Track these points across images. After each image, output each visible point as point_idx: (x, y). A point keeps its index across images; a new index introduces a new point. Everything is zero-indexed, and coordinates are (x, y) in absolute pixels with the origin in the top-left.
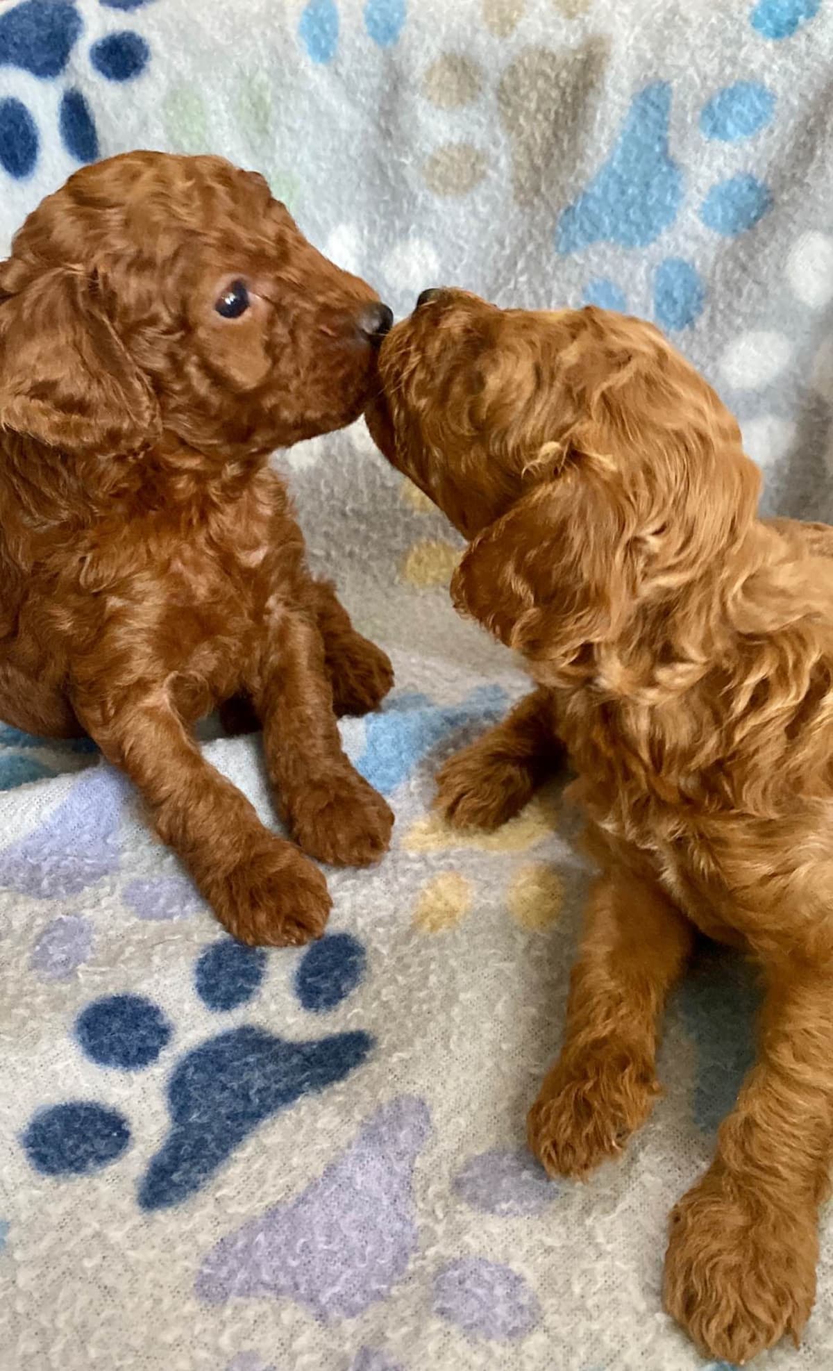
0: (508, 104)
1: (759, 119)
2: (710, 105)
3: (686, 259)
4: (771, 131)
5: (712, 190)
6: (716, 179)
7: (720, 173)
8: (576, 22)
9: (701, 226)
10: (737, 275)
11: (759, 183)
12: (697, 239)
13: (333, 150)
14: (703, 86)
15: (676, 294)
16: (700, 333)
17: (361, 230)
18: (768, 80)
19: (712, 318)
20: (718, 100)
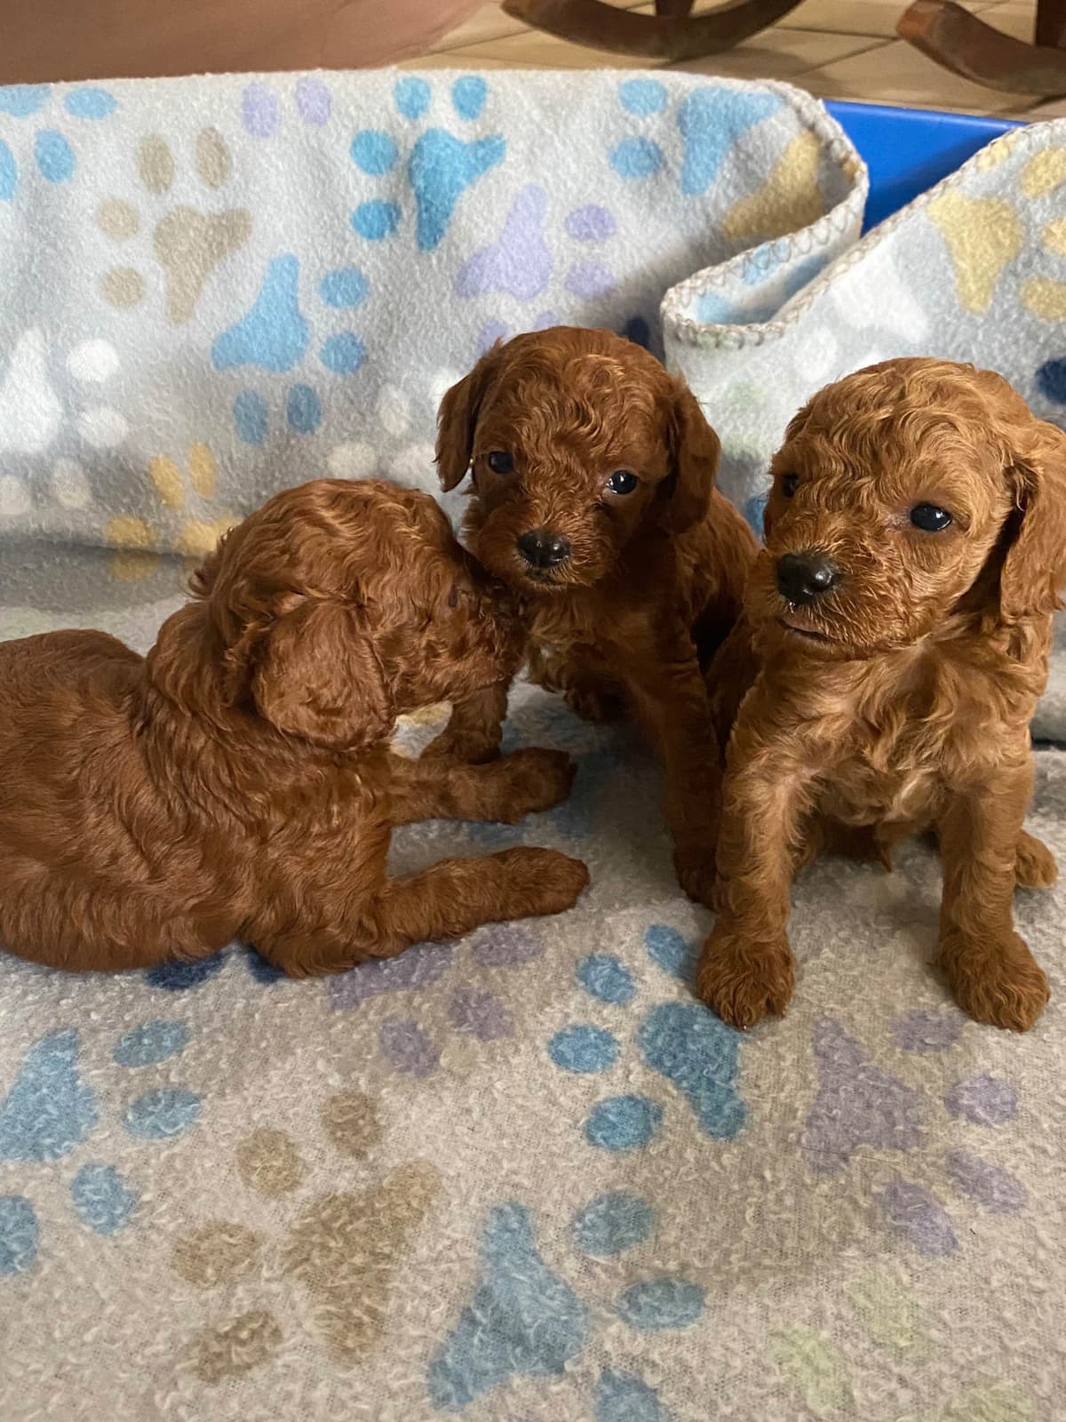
0: (166, 245)
1: (358, 296)
2: (326, 281)
3: (310, 385)
4: (366, 306)
5: (329, 339)
6: (330, 333)
7: (333, 329)
8: (219, 194)
9: (320, 364)
10: (346, 406)
11: (358, 341)
12: (317, 373)
13: (20, 271)
14: (322, 266)
15: (302, 409)
16: (318, 437)
17: (44, 333)
18: (364, 270)
19: (327, 429)
20: (331, 279)
